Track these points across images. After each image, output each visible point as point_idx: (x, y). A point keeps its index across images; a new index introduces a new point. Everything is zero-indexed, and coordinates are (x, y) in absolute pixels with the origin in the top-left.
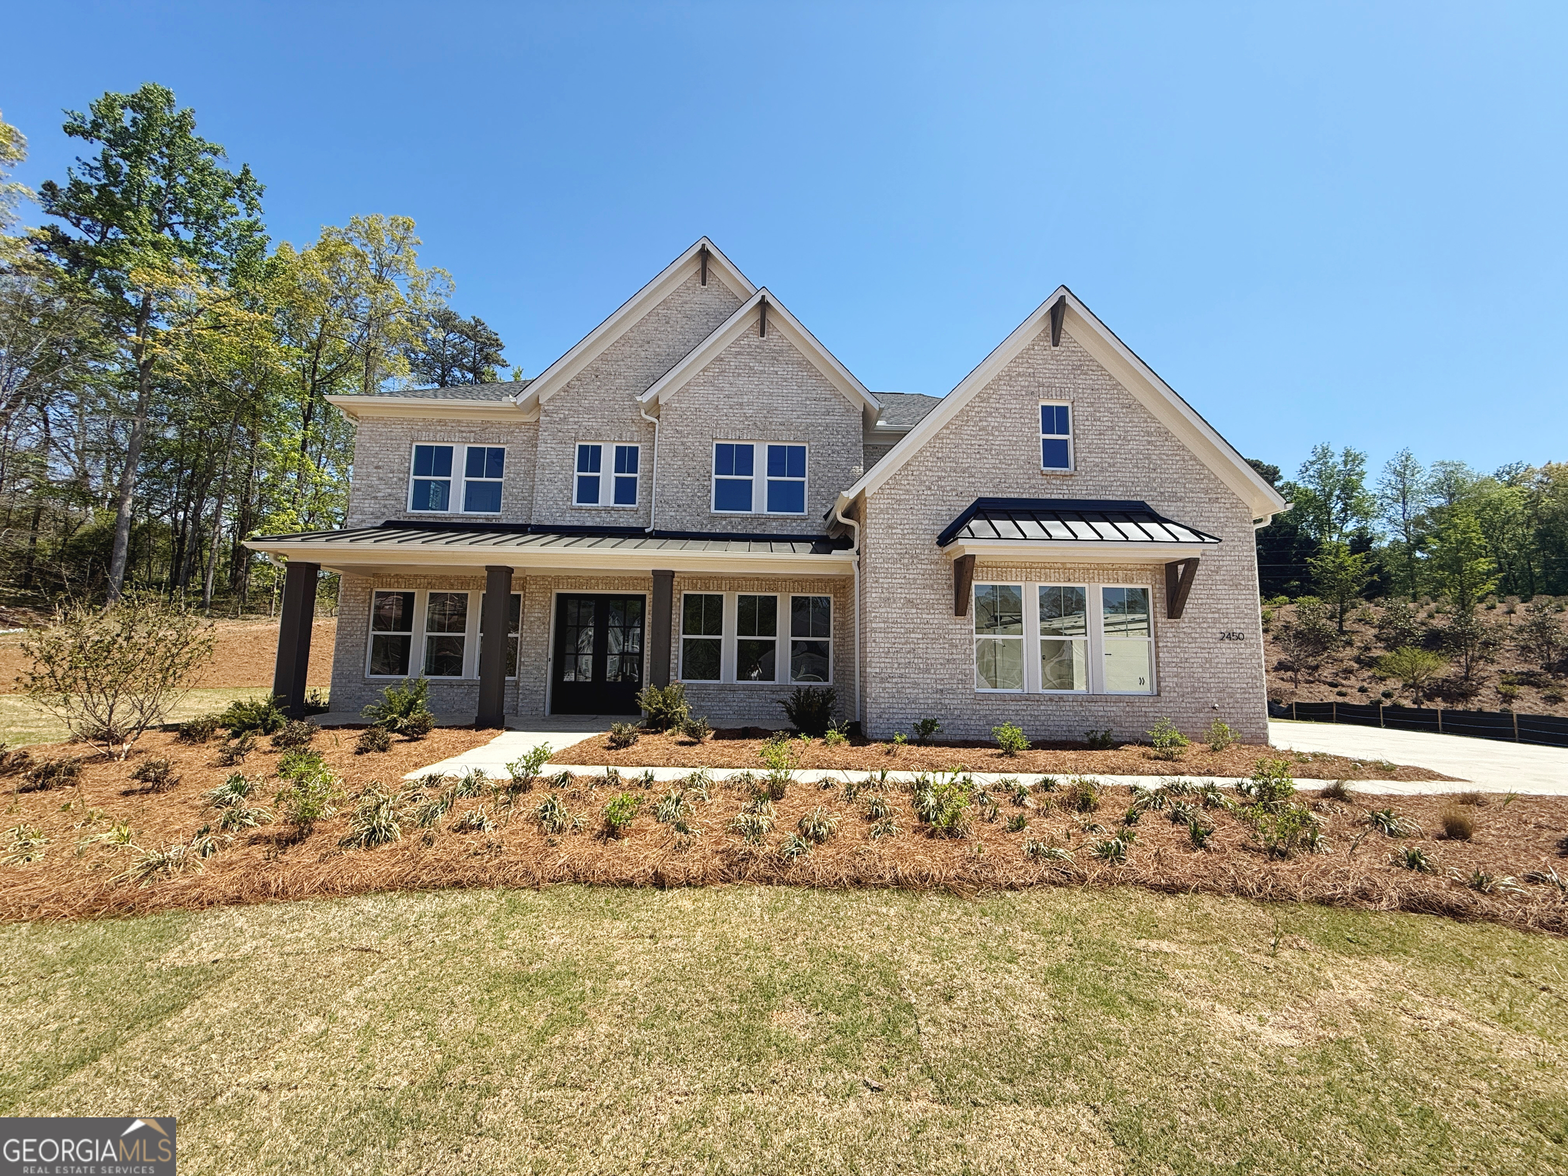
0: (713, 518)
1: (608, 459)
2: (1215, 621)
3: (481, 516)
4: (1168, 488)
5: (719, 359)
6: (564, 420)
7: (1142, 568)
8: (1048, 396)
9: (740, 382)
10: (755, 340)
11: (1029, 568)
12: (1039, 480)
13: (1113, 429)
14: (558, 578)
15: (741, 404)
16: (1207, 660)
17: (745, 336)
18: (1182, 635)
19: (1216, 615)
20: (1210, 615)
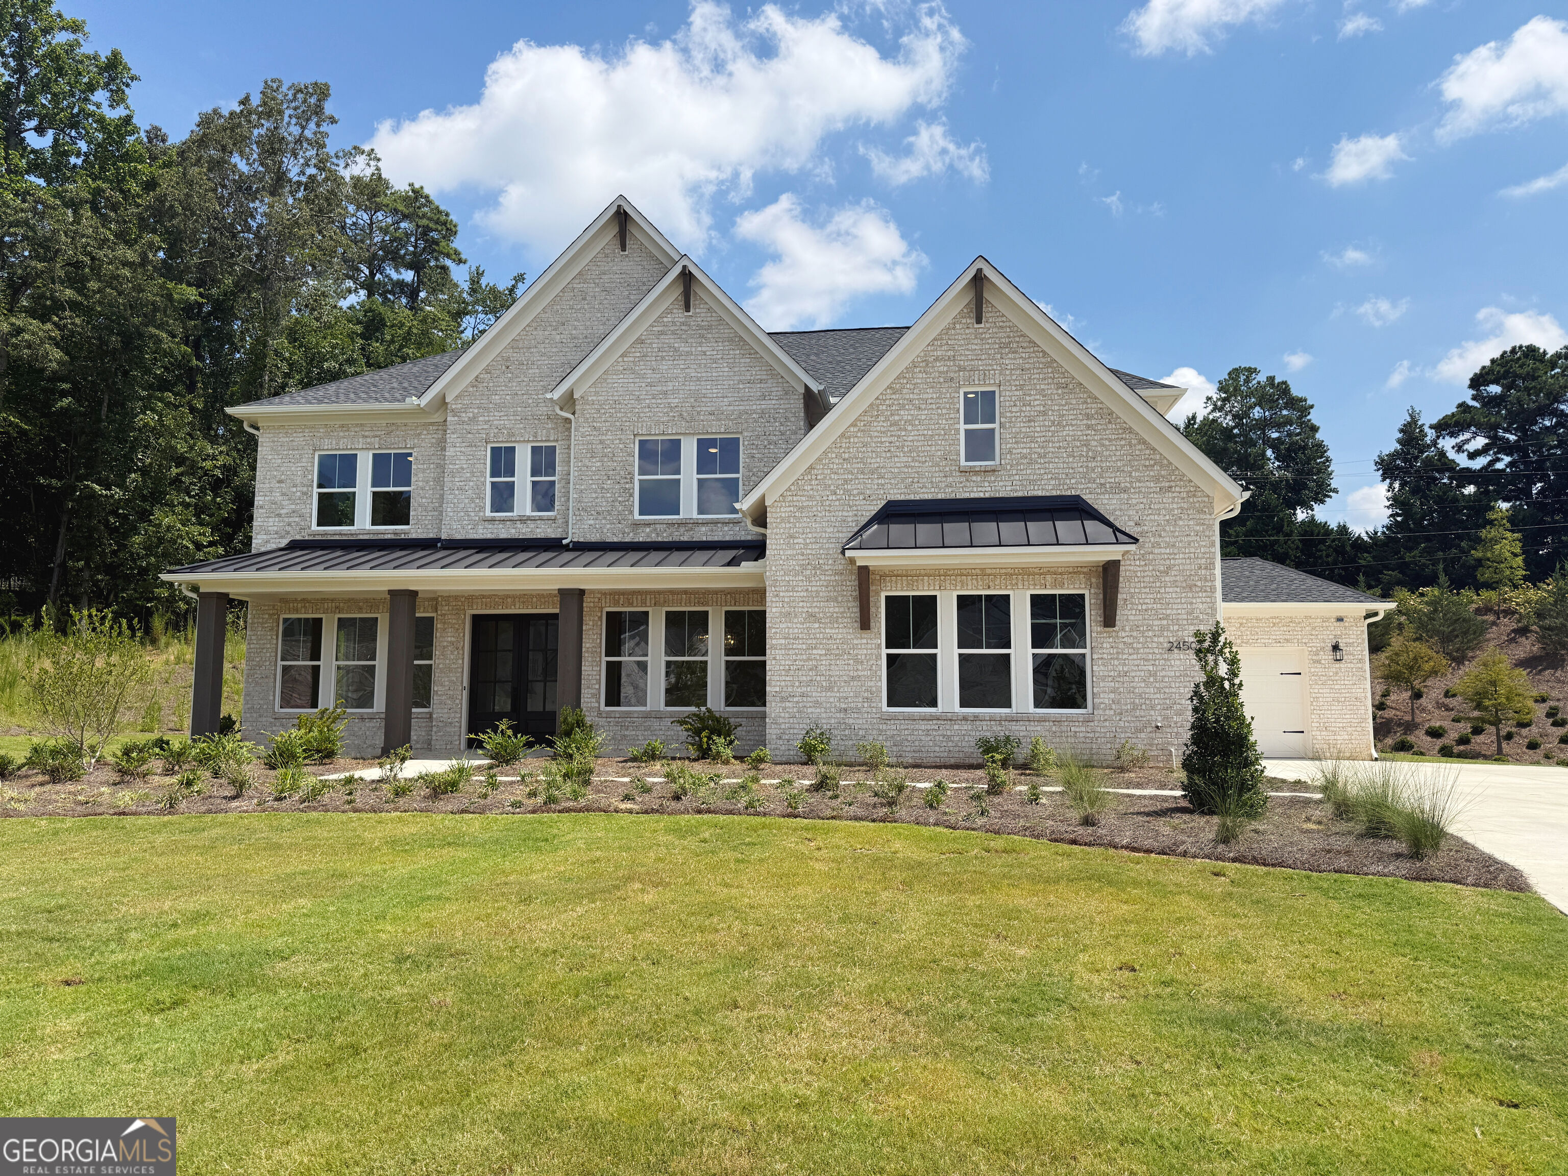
0: (636, 525)
1: (523, 460)
2: (1162, 629)
3: (388, 531)
4: (1110, 479)
5: (640, 341)
6: (473, 419)
7: (1075, 571)
8: (969, 381)
9: (664, 366)
10: (679, 315)
11: (943, 574)
12: (957, 478)
13: (1044, 413)
14: (471, 598)
15: (665, 393)
16: (1153, 674)
17: (669, 311)
18: (1121, 646)
19: (1165, 622)
20: (1156, 623)
